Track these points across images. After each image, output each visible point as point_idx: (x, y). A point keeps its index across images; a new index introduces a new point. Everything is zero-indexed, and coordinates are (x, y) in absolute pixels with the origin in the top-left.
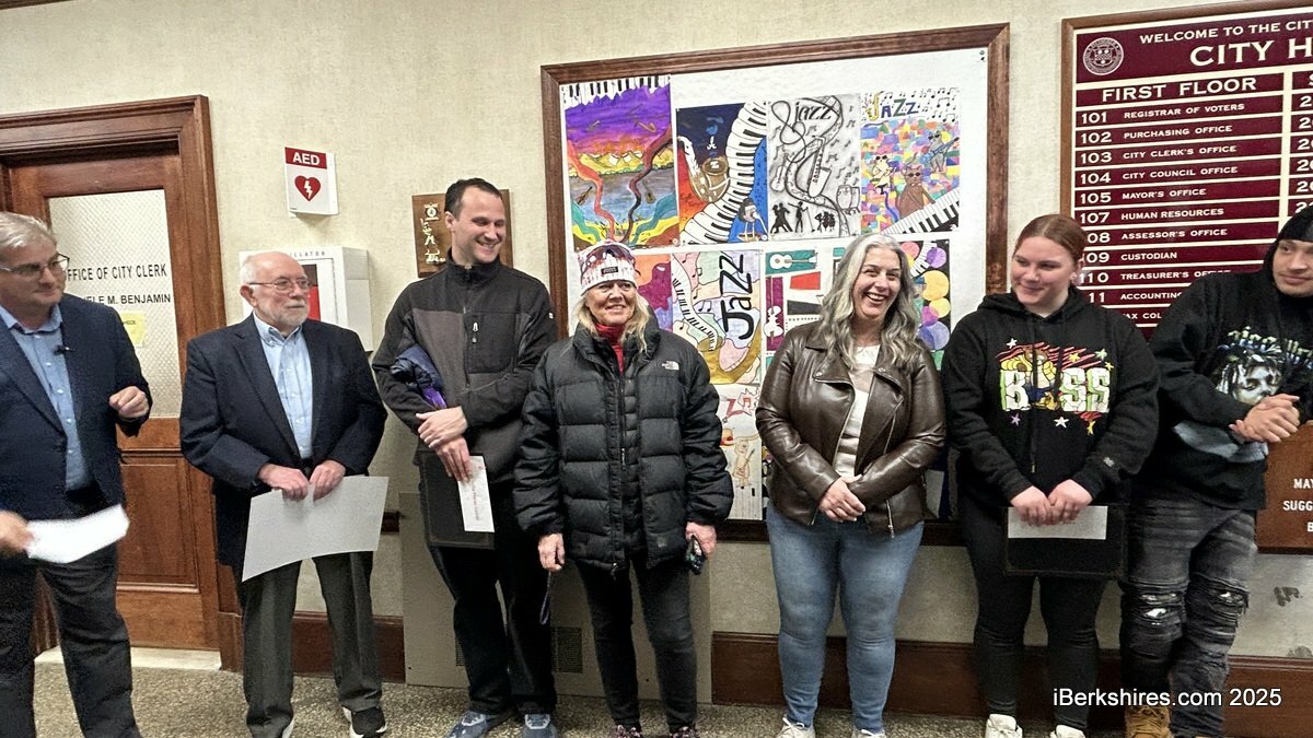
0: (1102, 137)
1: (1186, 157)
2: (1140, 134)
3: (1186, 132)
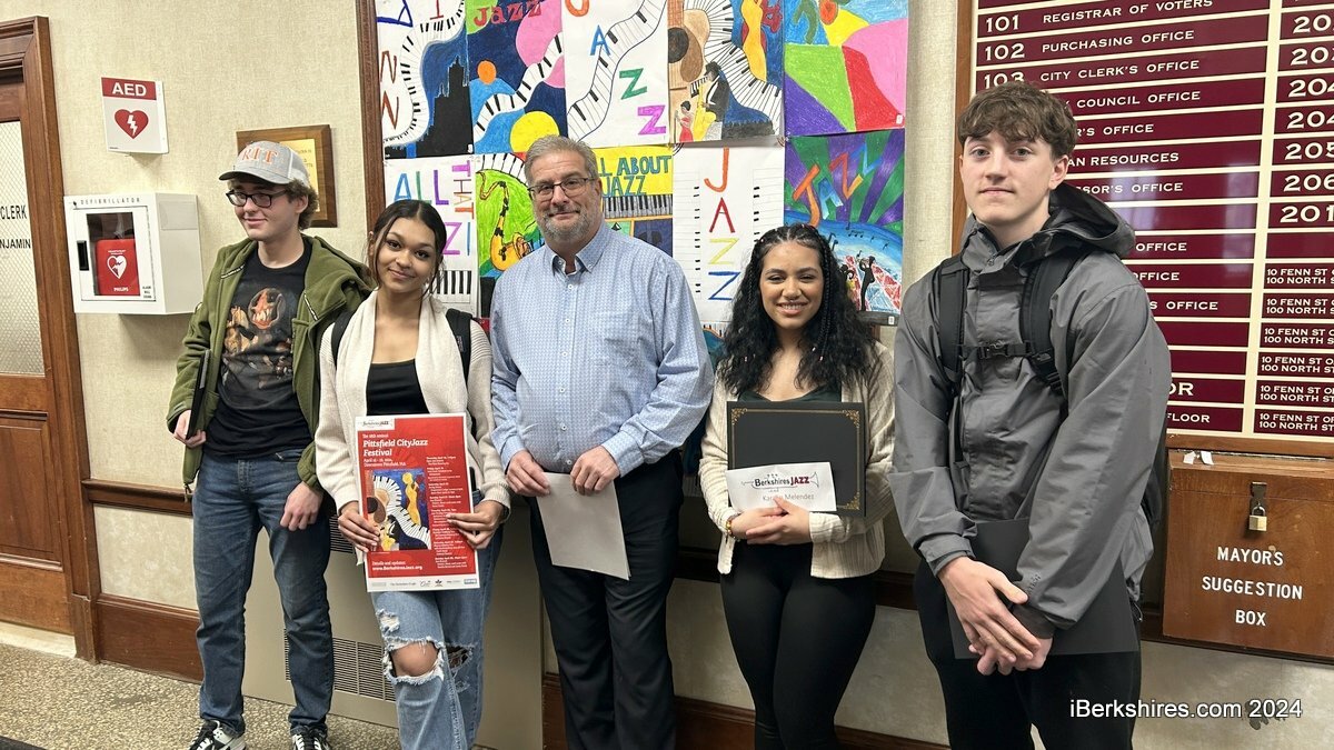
0: (1012, 51)
1: (1127, 78)
2: (1065, 47)
3: (1129, 42)
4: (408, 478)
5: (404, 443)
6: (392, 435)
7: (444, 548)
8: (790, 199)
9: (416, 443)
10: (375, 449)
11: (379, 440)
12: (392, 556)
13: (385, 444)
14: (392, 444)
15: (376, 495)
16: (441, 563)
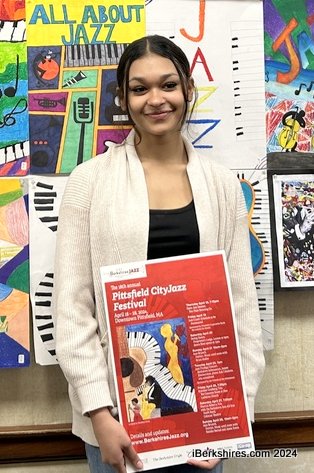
4: (167, 330)
5: (160, 290)
6: (144, 283)
7: (211, 408)
9: (174, 289)
10: (127, 301)
11: (130, 290)
12: (153, 425)
13: (138, 294)
14: (145, 293)
15: (131, 355)
16: (209, 426)
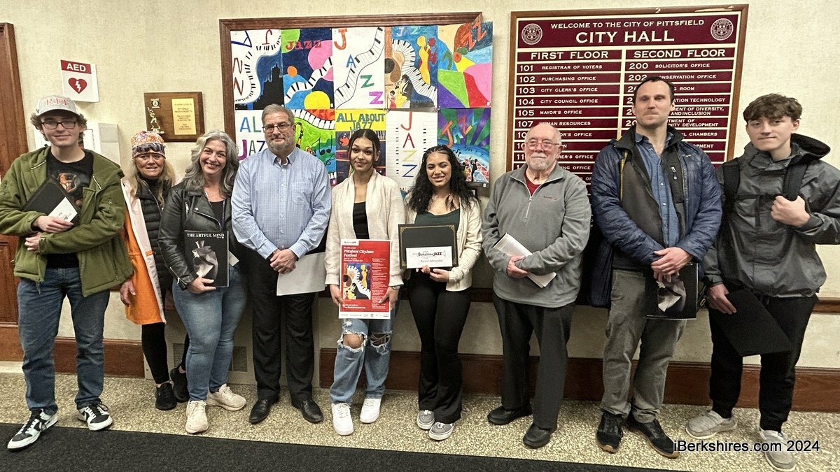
0: (530, 80)
1: (572, 93)
2: (550, 79)
3: (573, 79)
4: (363, 267)
5: (363, 252)
6: (357, 248)
8: (440, 135)
9: (369, 252)
10: (349, 254)
11: (351, 250)
12: (352, 302)
13: (354, 252)
14: (357, 252)
15: (348, 274)
16: (374, 306)
